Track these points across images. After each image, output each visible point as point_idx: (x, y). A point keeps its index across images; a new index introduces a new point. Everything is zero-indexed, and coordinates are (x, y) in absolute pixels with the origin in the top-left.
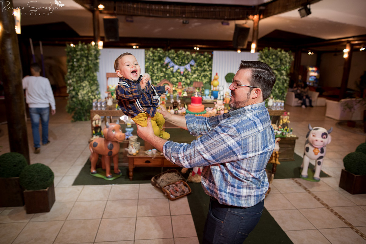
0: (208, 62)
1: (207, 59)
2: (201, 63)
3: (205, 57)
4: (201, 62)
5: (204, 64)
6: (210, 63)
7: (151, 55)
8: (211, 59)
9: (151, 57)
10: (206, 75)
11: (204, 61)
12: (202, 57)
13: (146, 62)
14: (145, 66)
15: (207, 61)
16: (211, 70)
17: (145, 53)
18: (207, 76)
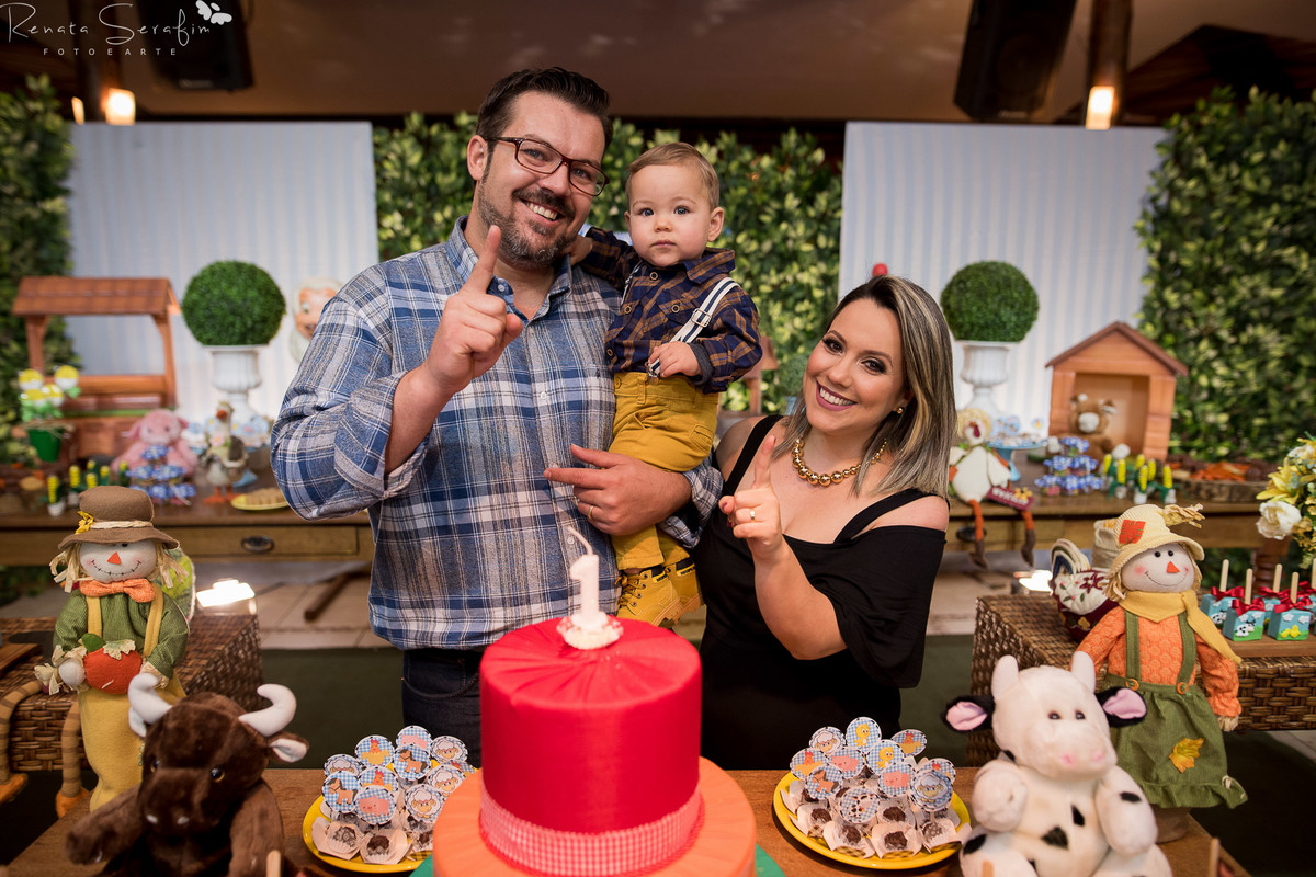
0: (808, 200)
1: (799, 178)
2: (760, 210)
3: (784, 161)
4: (760, 198)
5: (782, 216)
6: (822, 200)
7: (415, 158)
8: (828, 175)
9: (415, 172)
10: (799, 285)
11: (779, 195)
12: (766, 161)
13: (382, 210)
14: (380, 239)
15: (797, 191)
16: (832, 255)
17: (376, 146)
18: (805, 292)
